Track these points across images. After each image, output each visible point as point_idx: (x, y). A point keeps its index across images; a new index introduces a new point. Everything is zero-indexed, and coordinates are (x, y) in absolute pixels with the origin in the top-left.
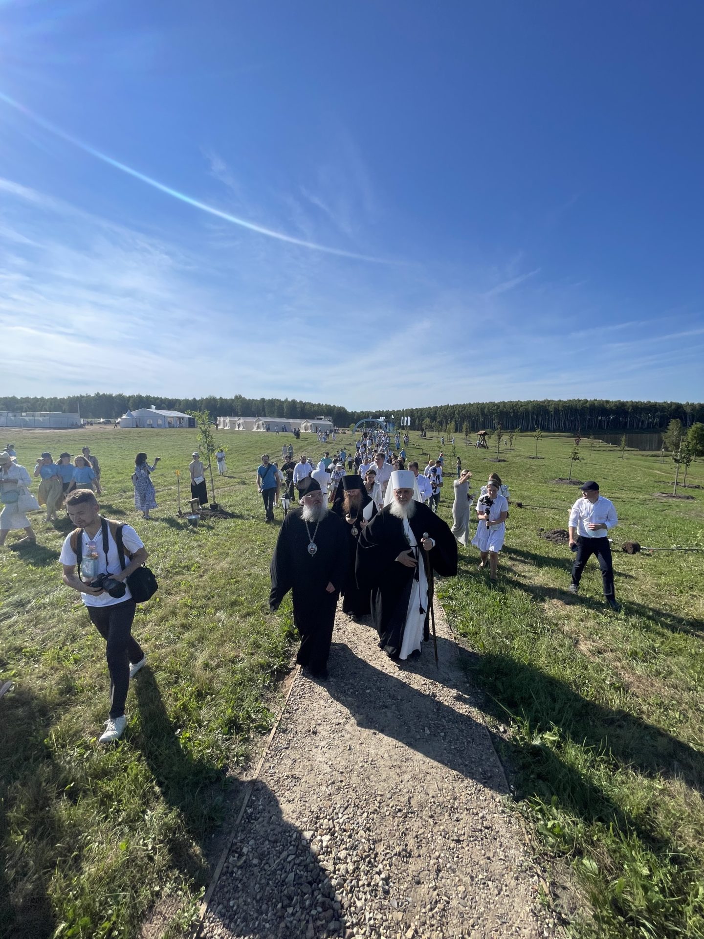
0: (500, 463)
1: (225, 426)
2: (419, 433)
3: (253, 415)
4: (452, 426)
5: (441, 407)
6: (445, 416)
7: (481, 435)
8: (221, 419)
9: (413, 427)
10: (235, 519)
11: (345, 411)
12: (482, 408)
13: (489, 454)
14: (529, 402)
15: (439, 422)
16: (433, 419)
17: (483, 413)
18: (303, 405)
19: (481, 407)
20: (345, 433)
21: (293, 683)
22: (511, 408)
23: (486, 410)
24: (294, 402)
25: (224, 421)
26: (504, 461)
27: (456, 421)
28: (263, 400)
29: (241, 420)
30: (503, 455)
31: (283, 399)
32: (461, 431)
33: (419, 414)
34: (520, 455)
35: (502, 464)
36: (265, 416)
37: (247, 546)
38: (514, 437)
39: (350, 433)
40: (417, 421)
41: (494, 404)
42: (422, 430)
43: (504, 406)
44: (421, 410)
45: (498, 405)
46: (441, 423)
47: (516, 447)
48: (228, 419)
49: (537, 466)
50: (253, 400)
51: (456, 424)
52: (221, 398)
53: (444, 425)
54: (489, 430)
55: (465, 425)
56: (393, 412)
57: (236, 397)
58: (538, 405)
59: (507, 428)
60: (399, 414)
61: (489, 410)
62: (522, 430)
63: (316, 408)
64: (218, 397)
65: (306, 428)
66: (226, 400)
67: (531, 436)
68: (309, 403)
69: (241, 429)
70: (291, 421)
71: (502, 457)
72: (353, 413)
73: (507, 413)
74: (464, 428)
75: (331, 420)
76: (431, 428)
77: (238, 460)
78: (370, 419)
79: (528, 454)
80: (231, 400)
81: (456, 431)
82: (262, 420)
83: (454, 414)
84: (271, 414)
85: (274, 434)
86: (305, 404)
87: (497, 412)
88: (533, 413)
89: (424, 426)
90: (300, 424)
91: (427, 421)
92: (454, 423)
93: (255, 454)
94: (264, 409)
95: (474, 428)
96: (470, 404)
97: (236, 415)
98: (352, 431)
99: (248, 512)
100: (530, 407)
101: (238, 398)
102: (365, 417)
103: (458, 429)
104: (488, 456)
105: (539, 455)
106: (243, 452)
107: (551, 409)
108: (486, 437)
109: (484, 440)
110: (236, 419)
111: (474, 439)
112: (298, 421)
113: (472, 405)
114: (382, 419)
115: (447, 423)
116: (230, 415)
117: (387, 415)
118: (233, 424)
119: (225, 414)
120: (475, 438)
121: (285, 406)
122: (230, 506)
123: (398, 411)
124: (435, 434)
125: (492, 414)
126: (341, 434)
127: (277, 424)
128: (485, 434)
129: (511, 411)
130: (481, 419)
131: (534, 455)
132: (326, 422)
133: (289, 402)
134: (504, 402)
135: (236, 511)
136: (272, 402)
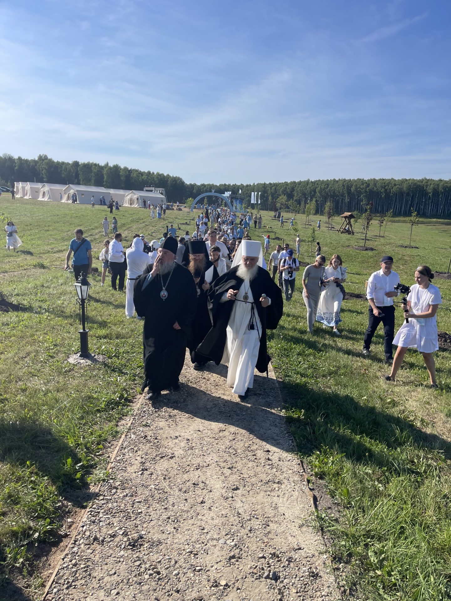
0: (366, 252)
1: (25, 194)
2: (272, 213)
3: (63, 182)
4: (312, 205)
5: (300, 183)
6: (304, 194)
7: (346, 217)
8: (19, 185)
9: (265, 206)
10: (20, 313)
11: (182, 183)
12: (348, 187)
13: (355, 241)
14: (404, 181)
15: (296, 200)
16: (290, 196)
17: (349, 192)
18: (128, 172)
19: (347, 185)
20: (180, 210)
21: (61, 562)
22: (382, 187)
23: (353, 189)
24: (116, 168)
25: (23, 188)
26: (372, 249)
27: (316, 201)
28: (76, 164)
29: (47, 188)
30: (371, 242)
31: (102, 164)
32: (322, 214)
33: (273, 191)
34: (390, 244)
35: (370, 253)
36: (78, 183)
37: (29, 348)
38: (384, 222)
39: (187, 210)
40: (270, 198)
41: (362, 182)
42: (276, 210)
43: (375, 185)
44: (276, 185)
45: (367, 183)
46: (299, 202)
47: (386, 234)
48: (28, 186)
49: (410, 256)
50: (63, 163)
51: (317, 204)
52: (20, 159)
53: (303, 203)
54: (355, 213)
55: (328, 205)
56: (242, 187)
57: (40, 158)
58: (415, 184)
59: (377, 211)
60: (248, 189)
61: (356, 189)
62: (395, 215)
63: (144, 177)
64: (16, 157)
65: (131, 202)
66: (27, 161)
67: (404, 222)
68: (137, 171)
69: (46, 199)
70: (112, 191)
71: (369, 244)
72: (192, 186)
73: (378, 194)
74: (327, 209)
75: (164, 192)
76: (287, 208)
77: (39, 238)
78: (213, 194)
79: (401, 242)
80: (34, 161)
81: (317, 212)
82: (74, 189)
83: (315, 192)
84: (87, 182)
85: (89, 207)
86: (130, 171)
87: (366, 191)
88: (408, 194)
89: (278, 205)
90: (124, 196)
91: (283, 198)
92: (314, 202)
93: (62, 231)
94: (77, 175)
95: (337, 210)
96: (334, 180)
97: (40, 180)
98: (190, 207)
99: (41, 304)
100: (405, 186)
101: (43, 159)
102: (206, 191)
103: (319, 211)
104: (353, 243)
105: (413, 244)
106: (46, 228)
107: (430, 190)
108: (352, 220)
109: (349, 223)
110: (39, 185)
111: (338, 223)
112: (121, 192)
113: (337, 181)
114: (227, 194)
115: (306, 203)
116: (32, 181)
117: (234, 189)
118: (35, 192)
119: (25, 179)
120: (339, 221)
121: (105, 172)
122: (18, 295)
123: (247, 186)
124: (291, 215)
125: (359, 193)
126: (175, 211)
127: (93, 194)
128: (351, 216)
129: (383, 190)
130: (347, 200)
131: (407, 243)
132: (157, 194)
133: (110, 168)
134: (374, 179)
135: (25, 302)
136: (88, 167)
